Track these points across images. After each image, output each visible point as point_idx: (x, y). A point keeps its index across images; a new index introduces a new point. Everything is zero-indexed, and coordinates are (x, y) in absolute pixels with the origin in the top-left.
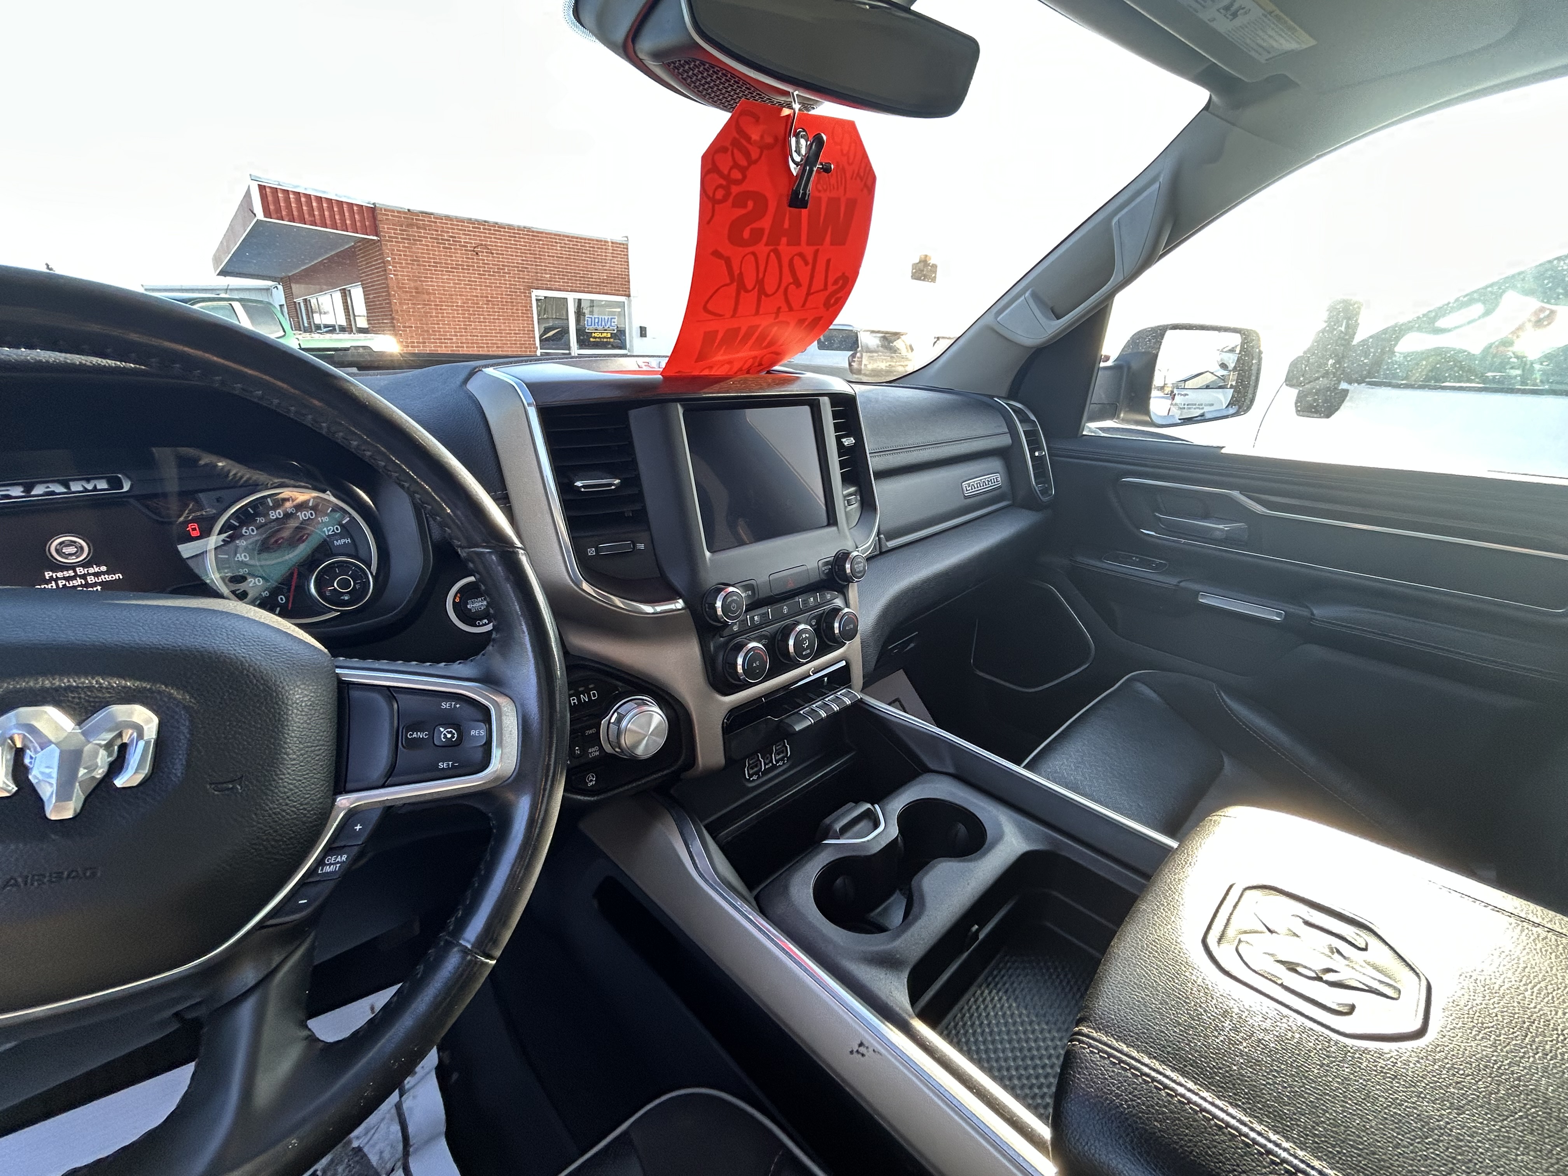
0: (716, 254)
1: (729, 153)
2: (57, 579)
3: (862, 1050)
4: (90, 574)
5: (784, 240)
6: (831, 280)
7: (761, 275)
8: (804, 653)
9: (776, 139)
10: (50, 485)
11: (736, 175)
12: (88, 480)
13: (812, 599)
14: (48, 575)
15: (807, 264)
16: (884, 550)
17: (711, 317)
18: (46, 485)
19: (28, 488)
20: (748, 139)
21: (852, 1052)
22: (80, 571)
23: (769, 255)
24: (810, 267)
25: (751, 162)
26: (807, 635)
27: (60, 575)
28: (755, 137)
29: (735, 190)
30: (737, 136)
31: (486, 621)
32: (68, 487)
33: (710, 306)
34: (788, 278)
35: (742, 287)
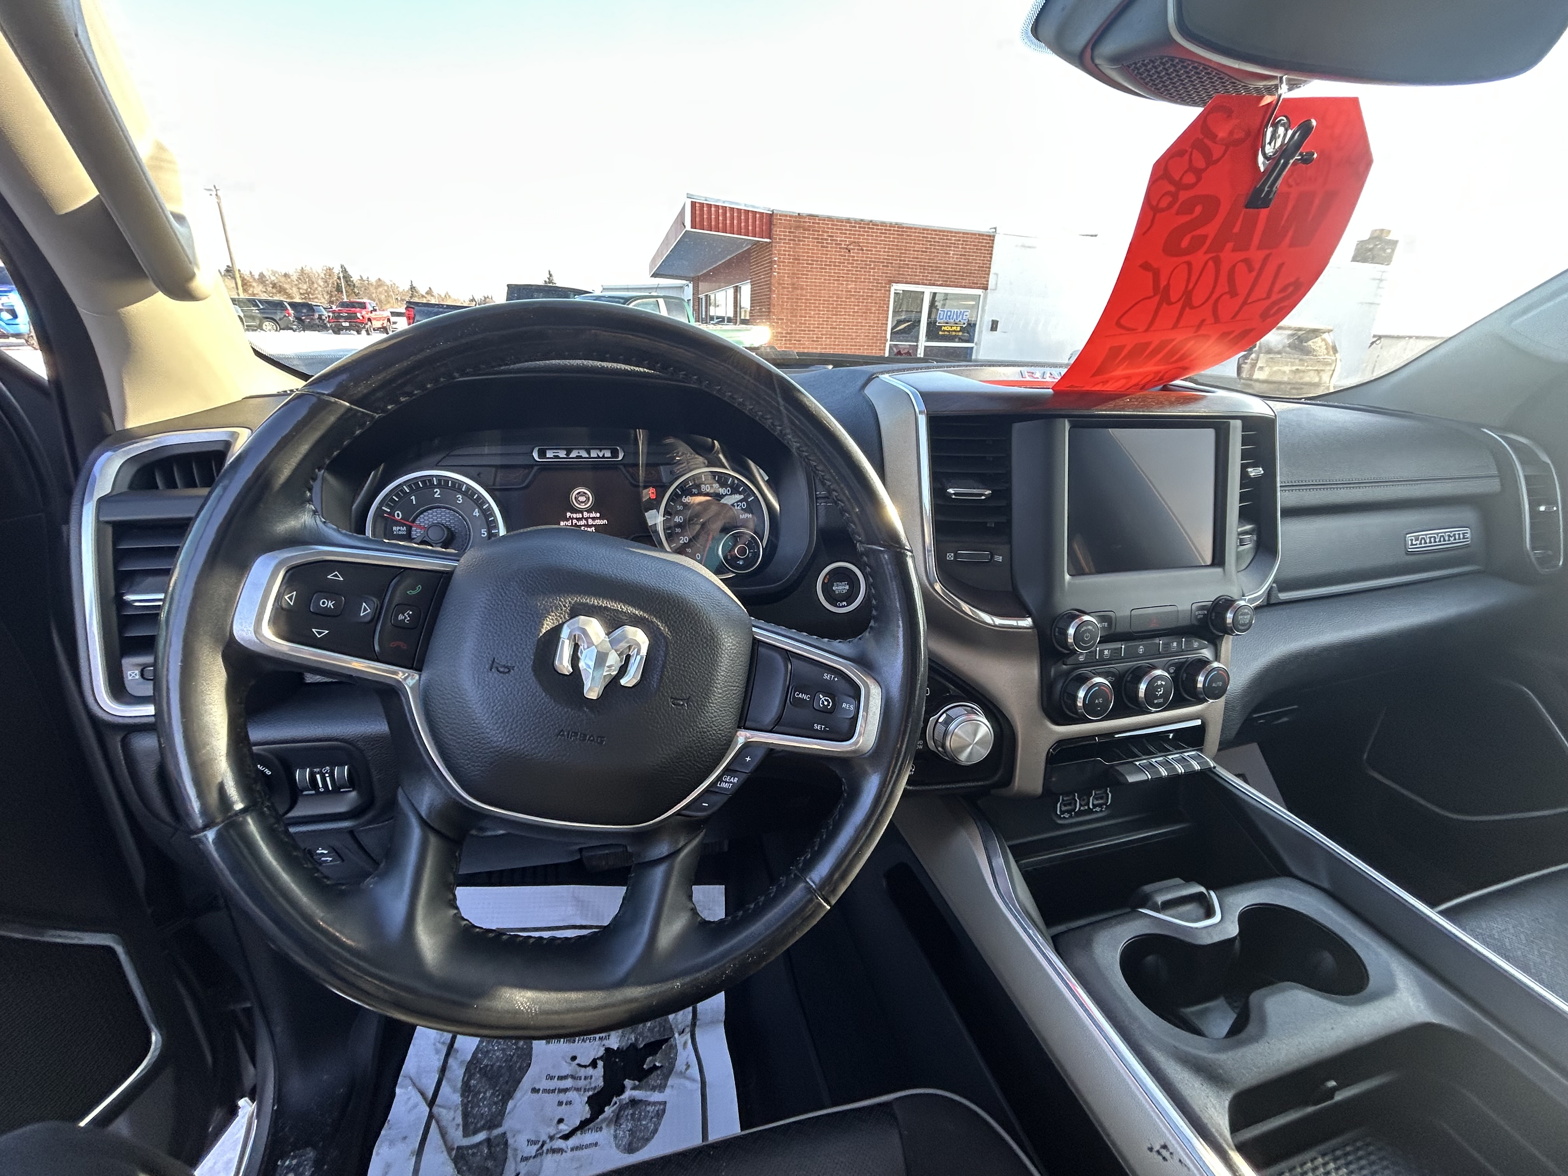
0: (1146, 266)
1: (1187, 157)
2: (573, 518)
3: (1164, 1152)
4: (590, 518)
5: (1230, 246)
6: (1277, 287)
7: (1191, 286)
8: (1156, 701)
9: (1248, 134)
10: (580, 451)
11: (1190, 179)
12: (601, 450)
13: (1175, 644)
14: (568, 514)
15: (1251, 270)
16: (1273, 601)
17: (1123, 331)
18: (577, 451)
19: (569, 452)
20: (1213, 137)
21: (1151, 1149)
22: (586, 515)
23: (1206, 263)
24: (1254, 274)
25: (1210, 162)
26: (1164, 683)
27: (575, 516)
28: (1222, 134)
29: (1183, 196)
30: (1201, 137)
31: (845, 603)
32: (589, 453)
33: (1123, 322)
34: (1223, 286)
35: (1166, 298)
